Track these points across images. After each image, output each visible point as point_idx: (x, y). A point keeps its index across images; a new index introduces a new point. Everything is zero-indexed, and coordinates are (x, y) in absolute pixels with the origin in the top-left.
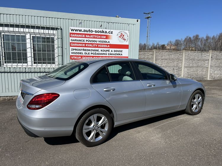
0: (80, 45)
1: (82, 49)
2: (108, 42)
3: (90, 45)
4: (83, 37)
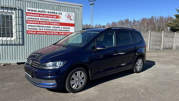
0: (35, 22)
1: (37, 26)
2: (58, 21)
3: (44, 23)
4: (38, 16)
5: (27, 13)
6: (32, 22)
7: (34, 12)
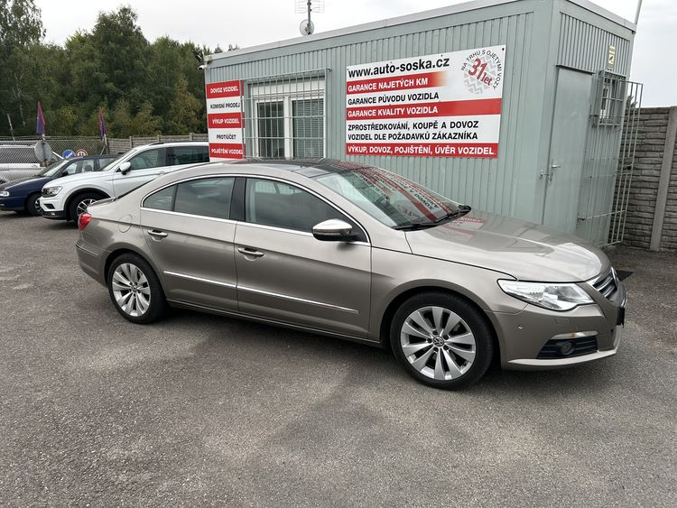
0: (366, 113)
1: (369, 125)
2: (433, 96)
3: (388, 112)
4: (373, 91)
5: (349, 84)
6: (357, 113)
7: (363, 78)
